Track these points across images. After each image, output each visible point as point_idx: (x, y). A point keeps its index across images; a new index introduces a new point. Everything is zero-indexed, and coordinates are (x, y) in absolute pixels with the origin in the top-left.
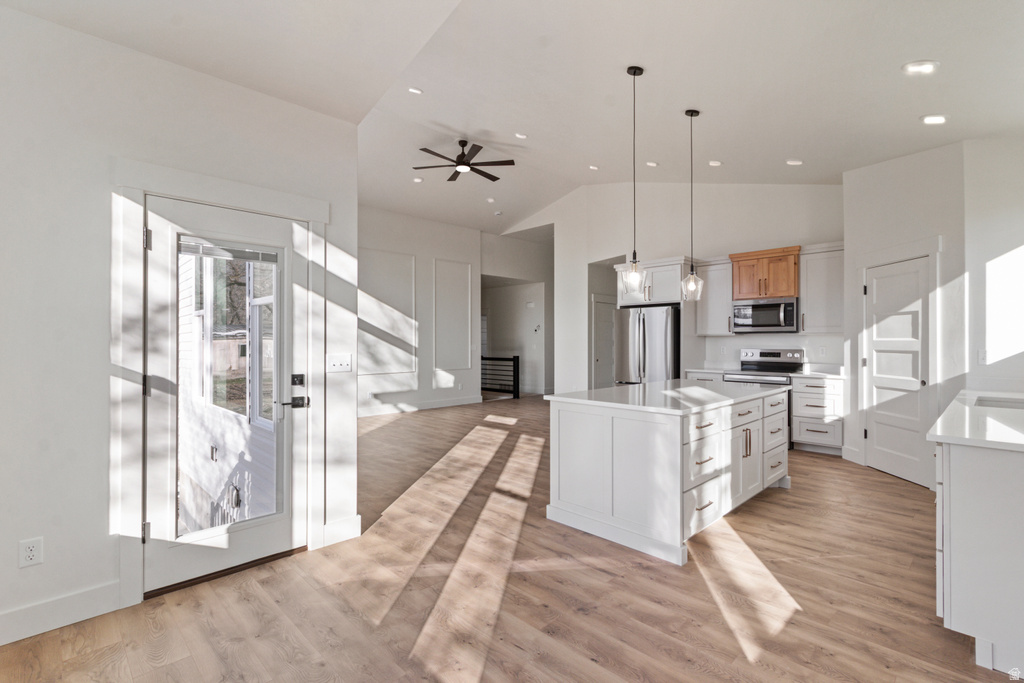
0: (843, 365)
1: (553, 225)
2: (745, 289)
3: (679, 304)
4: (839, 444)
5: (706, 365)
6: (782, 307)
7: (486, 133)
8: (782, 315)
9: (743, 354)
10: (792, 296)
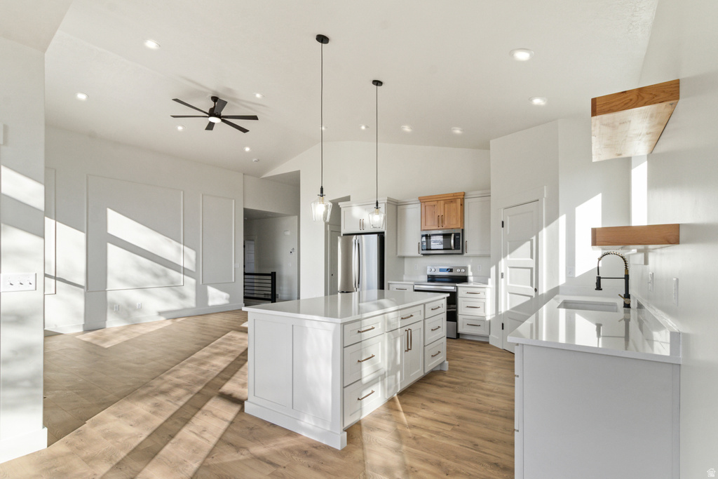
0: (490, 277)
1: (299, 171)
2: (429, 223)
3: (383, 233)
4: (487, 334)
5: (405, 278)
6: (453, 235)
7: (229, 90)
8: (452, 241)
9: (428, 270)
10: (459, 228)
